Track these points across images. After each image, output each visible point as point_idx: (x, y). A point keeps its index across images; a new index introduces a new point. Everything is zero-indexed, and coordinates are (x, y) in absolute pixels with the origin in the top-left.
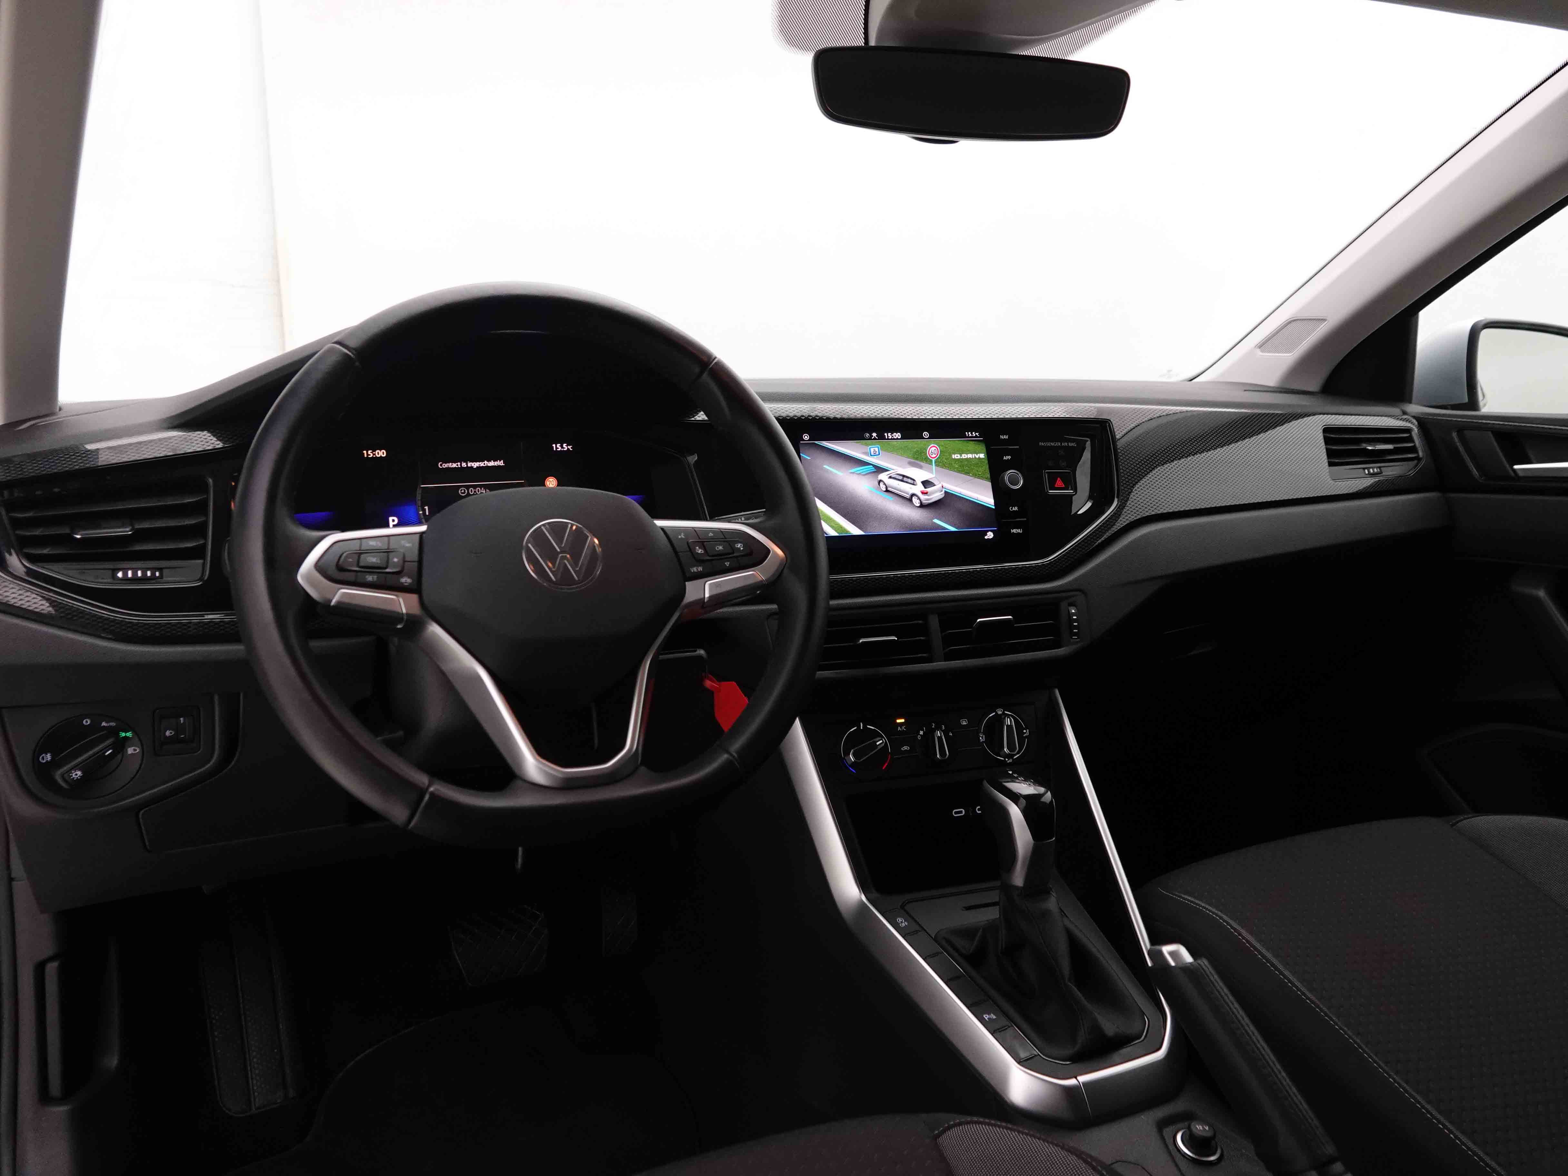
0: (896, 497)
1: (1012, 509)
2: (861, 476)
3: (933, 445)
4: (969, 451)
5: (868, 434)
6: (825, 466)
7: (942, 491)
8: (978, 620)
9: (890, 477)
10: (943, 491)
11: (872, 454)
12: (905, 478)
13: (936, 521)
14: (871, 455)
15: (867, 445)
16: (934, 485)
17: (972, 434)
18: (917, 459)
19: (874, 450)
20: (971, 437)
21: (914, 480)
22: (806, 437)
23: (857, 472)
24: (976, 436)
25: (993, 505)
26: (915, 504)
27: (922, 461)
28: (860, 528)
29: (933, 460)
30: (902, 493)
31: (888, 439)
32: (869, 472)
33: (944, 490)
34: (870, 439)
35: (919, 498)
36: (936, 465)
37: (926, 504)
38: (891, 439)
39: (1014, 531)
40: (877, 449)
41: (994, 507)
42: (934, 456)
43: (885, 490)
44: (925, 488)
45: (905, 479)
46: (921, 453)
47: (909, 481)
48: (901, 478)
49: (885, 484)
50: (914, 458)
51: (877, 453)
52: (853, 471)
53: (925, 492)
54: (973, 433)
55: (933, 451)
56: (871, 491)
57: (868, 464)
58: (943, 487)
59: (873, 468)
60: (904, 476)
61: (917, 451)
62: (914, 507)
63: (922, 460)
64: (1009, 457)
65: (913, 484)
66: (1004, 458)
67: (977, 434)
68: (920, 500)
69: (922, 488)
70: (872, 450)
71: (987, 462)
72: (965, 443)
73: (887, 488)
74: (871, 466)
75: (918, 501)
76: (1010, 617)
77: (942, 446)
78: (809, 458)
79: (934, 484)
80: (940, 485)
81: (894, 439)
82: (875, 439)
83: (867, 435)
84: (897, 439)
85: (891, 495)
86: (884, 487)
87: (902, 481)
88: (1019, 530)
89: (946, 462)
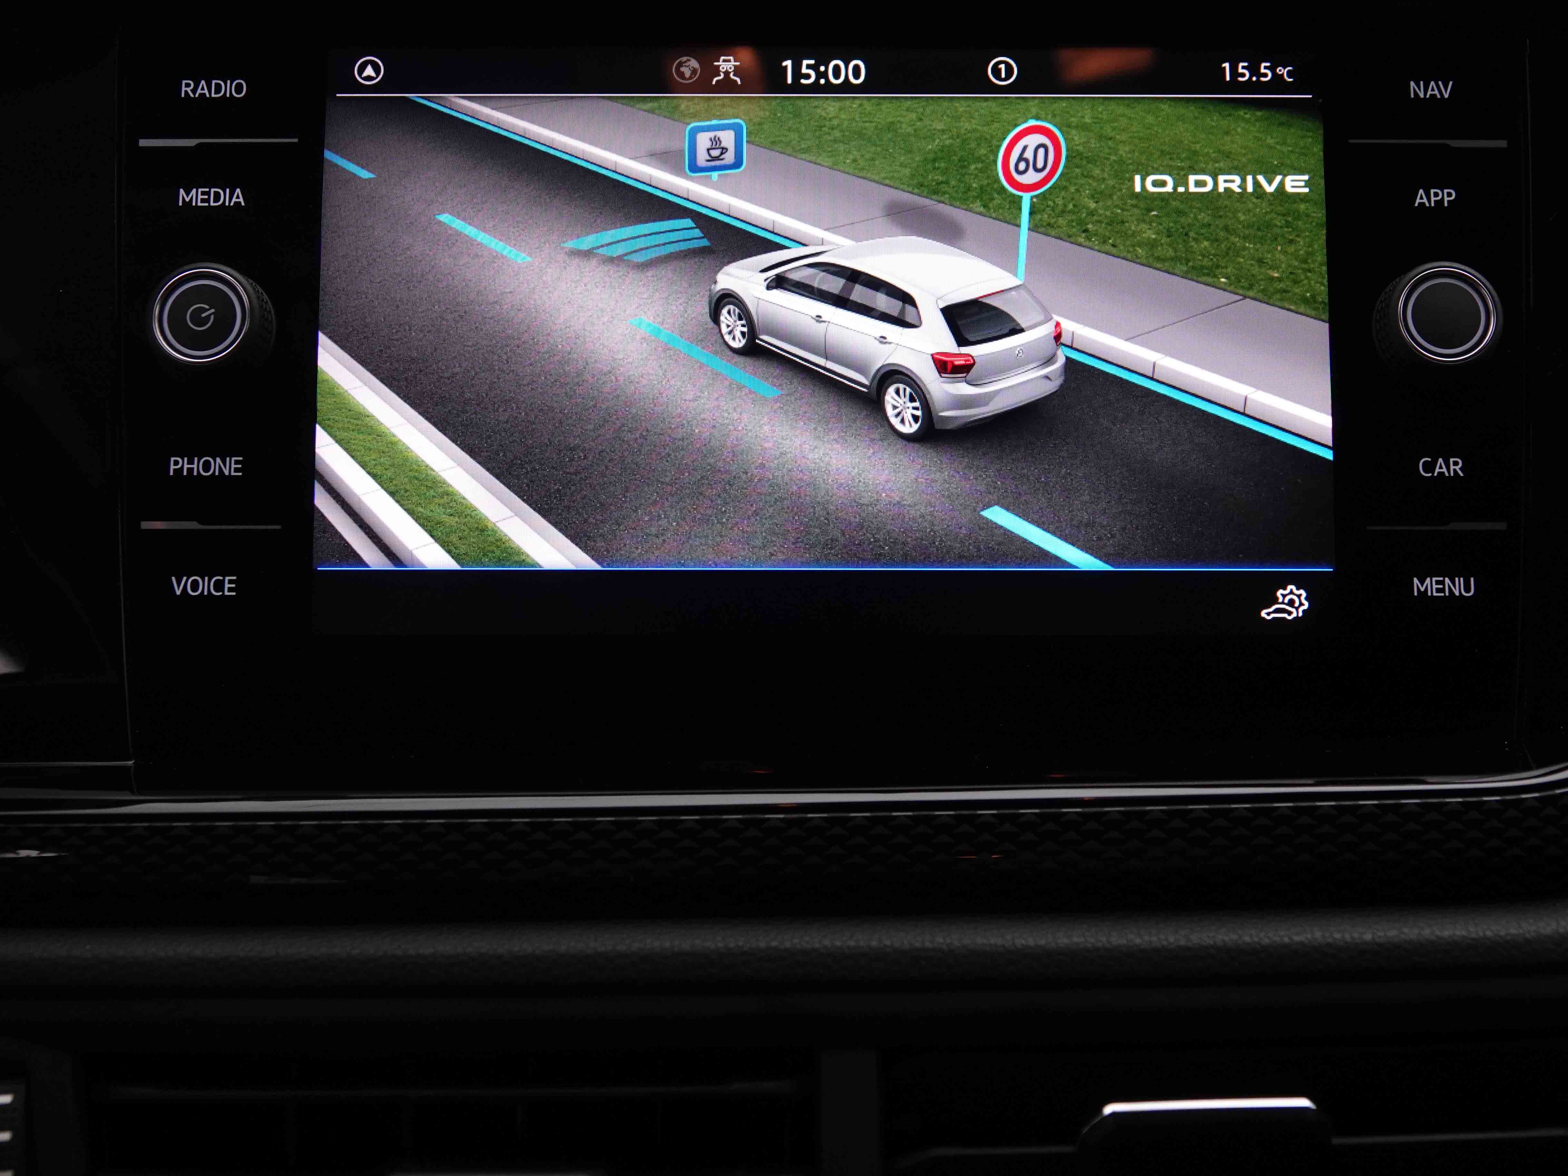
0: (797, 386)
1: (1430, 467)
2: (622, 270)
3: (1032, 123)
4: (1228, 155)
5: (694, 63)
6: (445, 218)
7: (1050, 360)
8: (1109, 1109)
9: (780, 283)
10: (1060, 361)
11: (702, 158)
12: (858, 288)
13: (998, 515)
14: (694, 168)
15: (676, 115)
16: (1017, 330)
17: (1254, 70)
18: (935, 191)
19: (716, 141)
20: (1248, 87)
21: (907, 299)
22: (369, 71)
23: (601, 251)
24: (1277, 84)
25: (1328, 440)
26: (895, 422)
27: (963, 199)
28: (578, 538)
29: (1026, 199)
30: (830, 365)
31: (797, 87)
32: (684, 246)
33: (1062, 354)
34: (703, 85)
35: (919, 393)
36: (1034, 228)
37: (950, 426)
38: (815, 88)
39: (1430, 586)
40: (728, 138)
41: (1329, 455)
42: (1031, 178)
43: (738, 343)
44: (961, 341)
45: (859, 293)
46: (963, 164)
47: (882, 301)
48: (835, 285)
49: (745, 314)
50: (922, 187)
51: (729, 158)
52: (588, 242)
53: (959, 362)
54: (1263, 68)
55: (1029, 154)
56: (666, 348)
57: (677, 211)
58: (1058, 337)
59: (697, 233)
60: (854, 276)
61: (944, 153)
62: (892, 438)
63: (965, 200)
64: (1448, 196)
65: (900, 322)
66: (1421, 198)
67: (1282, 71)
68: (926, 406)
69: (946, 343)
70: (703, 140)
71: (1319, 214)
72: (1213, 119)
73: (752, 333)
74: (688, 222)
75: (910, 409)
76: (1303, 1102)
77: (1083, 127)
78: (364, 174)
79: (1012, 320)
80: (1047, 330)
81: (830, 88)
82: (727, 86)
83: (690, 65)
84: (847, 87)
85: (775, 370)
86: (740, 328)
87: (841, 301)
88: (1460, 581)
89: (1092, 213)
